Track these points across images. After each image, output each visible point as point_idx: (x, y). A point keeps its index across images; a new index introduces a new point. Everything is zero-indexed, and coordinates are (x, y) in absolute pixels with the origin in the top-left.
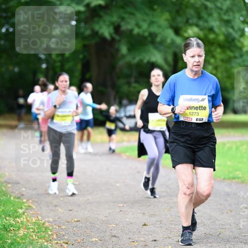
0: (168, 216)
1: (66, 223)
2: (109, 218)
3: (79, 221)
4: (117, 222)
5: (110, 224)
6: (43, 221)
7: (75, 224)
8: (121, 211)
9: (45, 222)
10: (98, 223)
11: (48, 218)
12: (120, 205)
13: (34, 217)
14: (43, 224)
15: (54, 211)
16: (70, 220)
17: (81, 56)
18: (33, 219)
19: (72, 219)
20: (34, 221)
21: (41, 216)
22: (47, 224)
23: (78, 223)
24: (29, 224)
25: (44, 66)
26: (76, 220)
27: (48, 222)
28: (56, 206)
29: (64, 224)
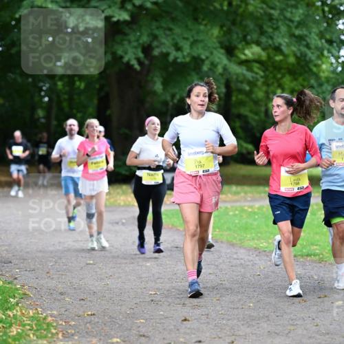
0: (218, 308)
1: (76, 318)
2: (136, 309)
3: (94, 315)
4: (147, 316)
5: (137, 319)
6: (44, 314)
7: (89, 319)
8: (152, 301)
9: (47, 316)
10: (121, 317)
11: (51, 310)
12: (151, 293)
13: (31, 309)
14: (45, 319)
15: (59, 300)
16: (81, 313)
17: (97, 86)
18: (31, 312)
19: (84, 312)
20: (31, 314)
21: (41, 308)
22: (50, 319)
23: (92, 318)
24: (25, 319)
25: (46, 99)
26: (90, 313)
27: (51, 316)
28: (61, 294)
29: (73, 320)
